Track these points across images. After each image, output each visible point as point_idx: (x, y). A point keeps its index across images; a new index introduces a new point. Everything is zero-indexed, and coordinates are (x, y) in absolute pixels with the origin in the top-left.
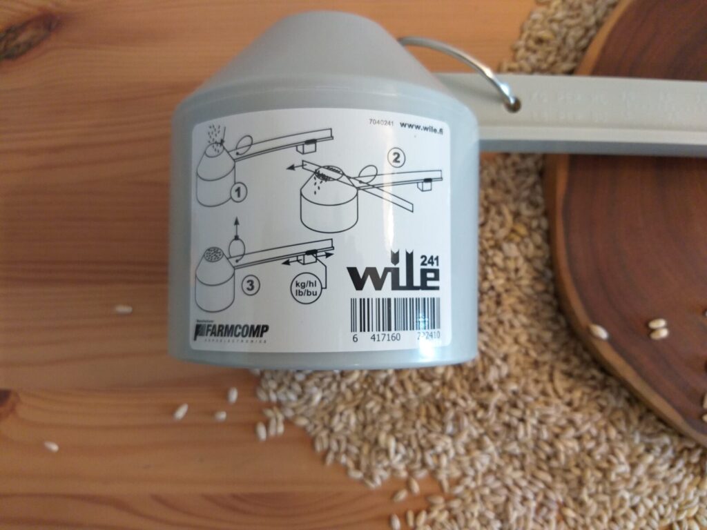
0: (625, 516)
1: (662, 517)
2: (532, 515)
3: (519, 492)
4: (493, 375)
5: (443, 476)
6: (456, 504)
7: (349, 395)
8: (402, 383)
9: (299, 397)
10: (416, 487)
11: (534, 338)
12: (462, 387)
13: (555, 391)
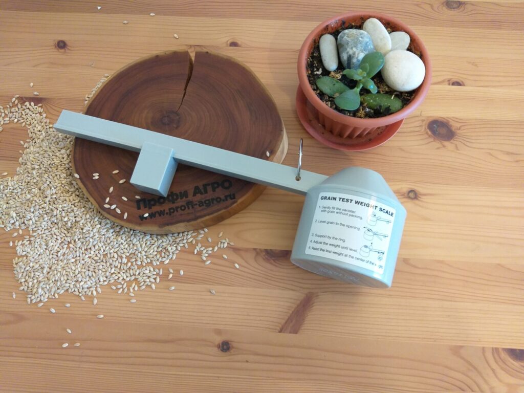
0: (90, 248)
1: (104, 251)
2: (58, 245)
3: (55, 236)
5: (30, 229)
6: (32, 239)
7: (5, 198)
10: (21, 232)
11: (69, 183)
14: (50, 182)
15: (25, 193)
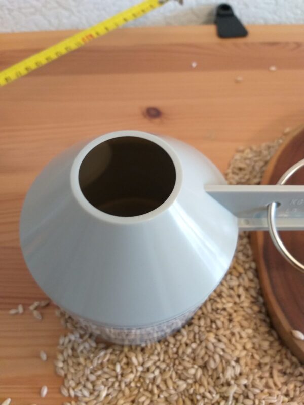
4: (230, 373)
7: (127, 391)
8: (165, 381)
9: (91, 394)
11: (257, 346)
12: (208, 383)
13: (275, 385)
14: (223, 350)
15: (171, 377)
